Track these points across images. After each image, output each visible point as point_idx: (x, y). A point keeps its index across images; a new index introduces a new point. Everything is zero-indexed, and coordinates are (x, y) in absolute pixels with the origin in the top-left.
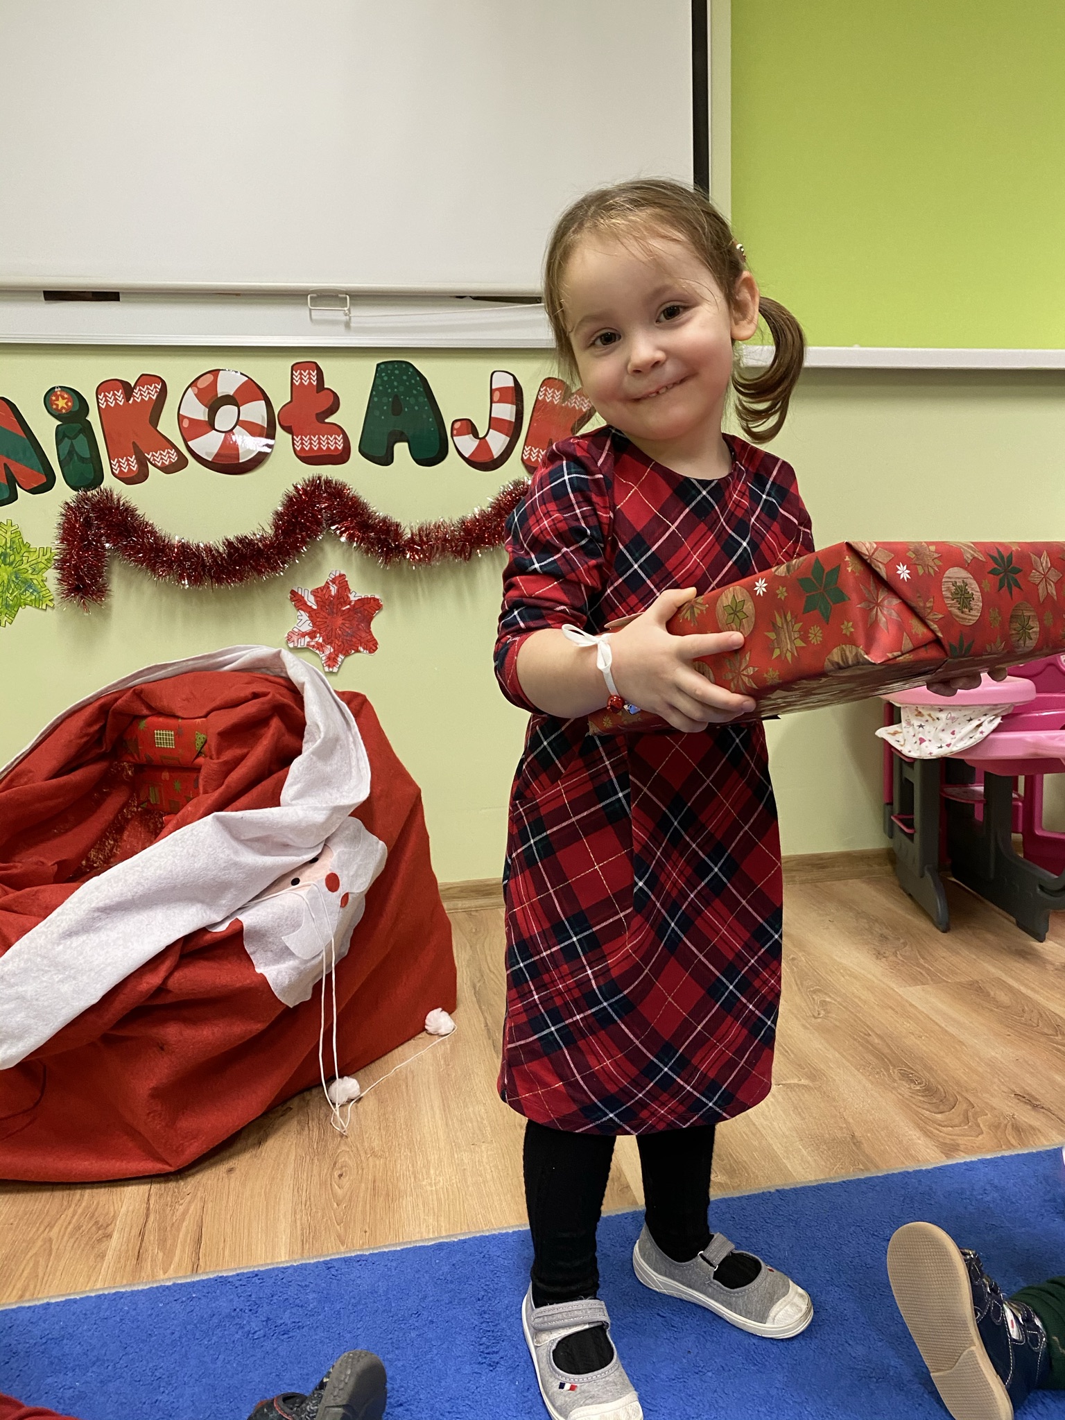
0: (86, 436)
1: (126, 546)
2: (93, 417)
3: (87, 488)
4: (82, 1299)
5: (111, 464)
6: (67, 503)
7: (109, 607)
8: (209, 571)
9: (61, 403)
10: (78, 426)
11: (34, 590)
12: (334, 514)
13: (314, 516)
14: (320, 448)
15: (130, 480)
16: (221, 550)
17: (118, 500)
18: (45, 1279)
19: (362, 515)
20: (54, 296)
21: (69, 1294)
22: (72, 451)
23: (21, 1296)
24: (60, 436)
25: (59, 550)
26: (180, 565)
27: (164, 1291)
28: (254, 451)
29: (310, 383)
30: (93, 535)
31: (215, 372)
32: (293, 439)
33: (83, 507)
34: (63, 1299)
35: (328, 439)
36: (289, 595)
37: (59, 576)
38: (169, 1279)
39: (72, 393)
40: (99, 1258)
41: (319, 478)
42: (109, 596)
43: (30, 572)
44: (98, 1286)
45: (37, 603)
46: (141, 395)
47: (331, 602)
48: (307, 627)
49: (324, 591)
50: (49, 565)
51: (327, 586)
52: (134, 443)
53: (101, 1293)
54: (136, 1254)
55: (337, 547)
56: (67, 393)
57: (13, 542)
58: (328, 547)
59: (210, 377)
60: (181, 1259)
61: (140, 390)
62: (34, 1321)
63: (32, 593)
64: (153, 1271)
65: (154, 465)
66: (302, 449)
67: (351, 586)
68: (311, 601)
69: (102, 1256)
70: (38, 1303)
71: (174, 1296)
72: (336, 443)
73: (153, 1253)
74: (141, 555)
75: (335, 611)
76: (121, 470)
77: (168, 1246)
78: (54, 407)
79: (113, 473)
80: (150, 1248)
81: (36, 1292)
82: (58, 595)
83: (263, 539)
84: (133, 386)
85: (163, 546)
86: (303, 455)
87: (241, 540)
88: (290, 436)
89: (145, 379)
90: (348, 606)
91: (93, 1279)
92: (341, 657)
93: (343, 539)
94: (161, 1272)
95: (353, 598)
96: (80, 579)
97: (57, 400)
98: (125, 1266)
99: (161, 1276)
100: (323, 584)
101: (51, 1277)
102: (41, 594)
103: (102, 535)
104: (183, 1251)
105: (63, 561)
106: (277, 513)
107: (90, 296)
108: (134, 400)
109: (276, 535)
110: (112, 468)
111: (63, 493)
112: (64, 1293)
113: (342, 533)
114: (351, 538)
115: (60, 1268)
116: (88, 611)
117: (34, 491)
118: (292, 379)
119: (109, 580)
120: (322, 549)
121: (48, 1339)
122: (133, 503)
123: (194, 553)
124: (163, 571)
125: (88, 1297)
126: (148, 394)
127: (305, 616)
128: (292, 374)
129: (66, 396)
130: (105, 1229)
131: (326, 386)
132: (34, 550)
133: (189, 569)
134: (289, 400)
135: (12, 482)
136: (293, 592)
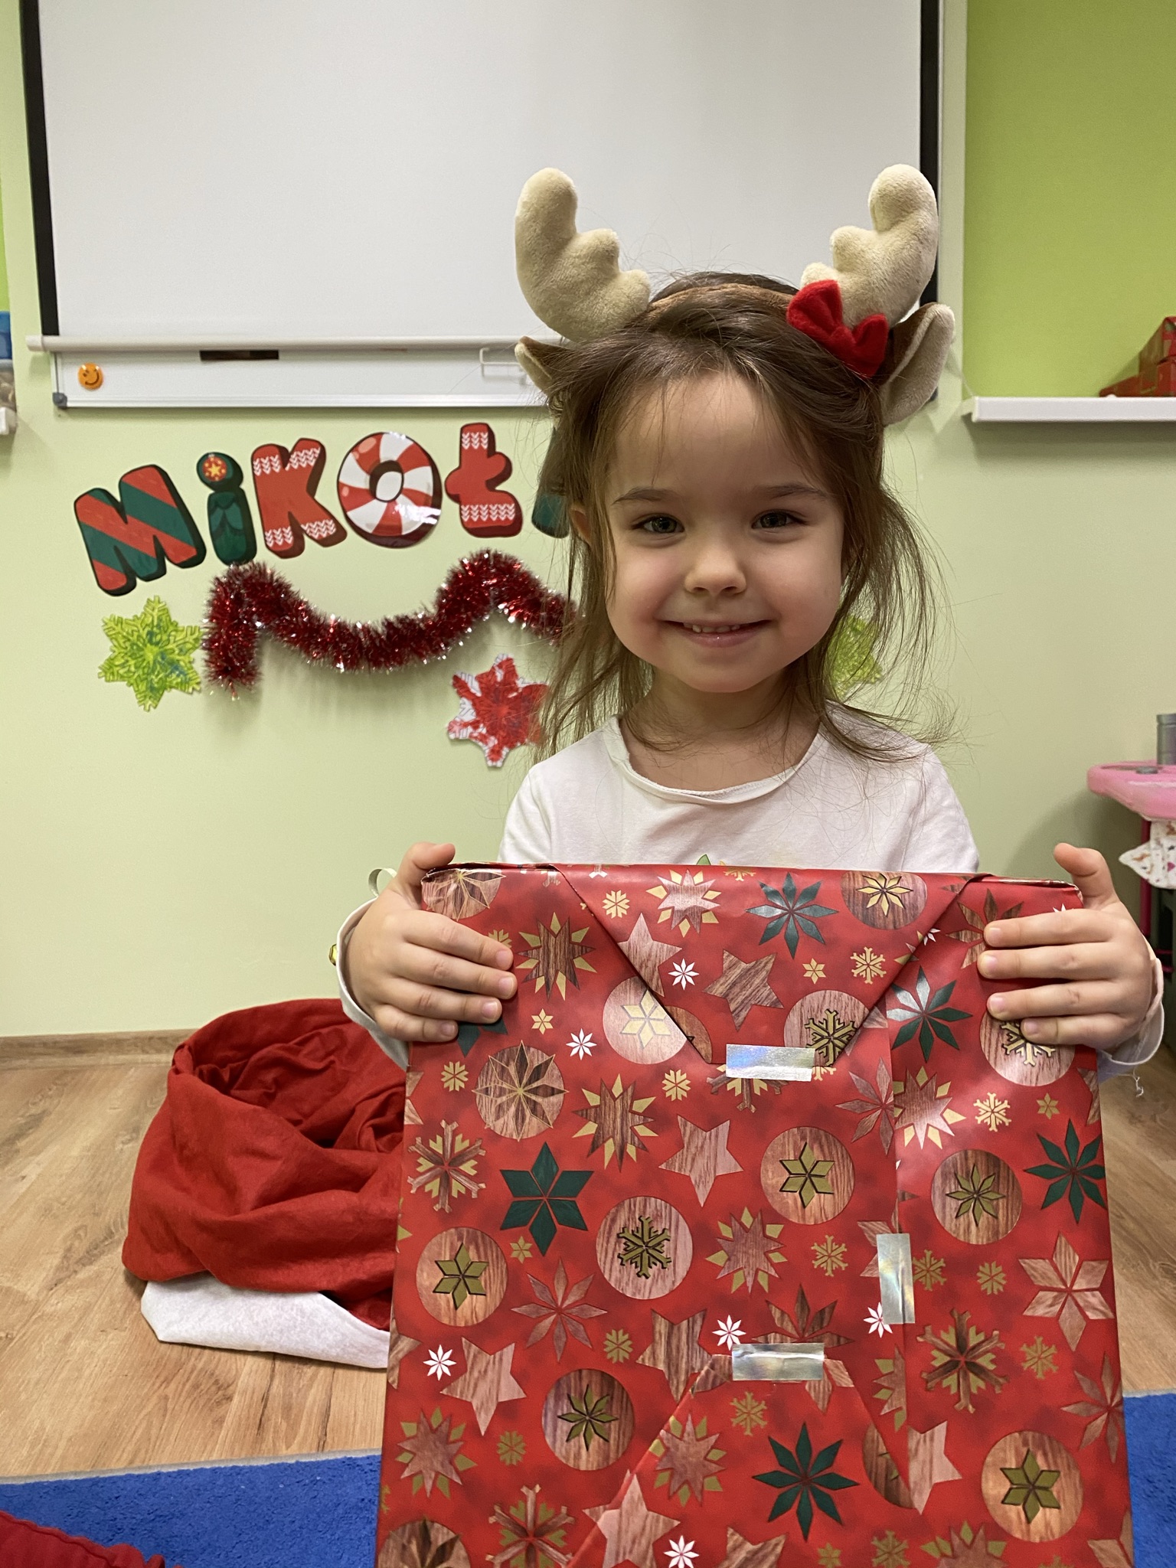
0: (239, 505)
1: (278, 625)
2: (248, 486)
3: (239, 562)
4: (195, 1470)
5: (265, 536)
6: (217, 579)
7: (259, 692)
8: (367, 654)
9: (215, 471)
10: (231, 495)
11: (181, 673)
12: (502, 592)
13: (481, 594)
14: (489, 519)
15: (285, 553)
16: (380, 630)
17: (272, 575)
18: (158, 1444)
19: (533, 592)
20: (210, 355)
21: (183, 1464)
22: (224, 522)
23: (131, 1462)
24: (213, 505)
25: (207, 630)
26: (336, 646)
27: (286, 1469)
28: (416, 523)
29: (480, 447)
30: (244, 612)
31: (378, 436)
32: (461, 509)
33: (234, 583)
34: (176, 1470)
35: (498, 508)
36: (451, 681)
37: (207, 657)
38: (292, 1456)
39: (226, 460)
40: (216, 1426)
41: (488, 552)
42: (260, 680)
43: (177, 652)
44: (215, 1457)
45: (183, 686)
46: (299, 461)
47: (497, 689)
48: (470, 715)
49: (490, 677)
50: (197, 645)
51: (492, 672)
52: (290, 514)
53: (217, 1466)
54: (258, 1421)
55: (505, 628)
56: (221, 460)
57: (160, 619)
58: (495, 629)
59: (373, 441)
60: (306, 1431)
61: (298, 456)
62: (142, 1492)
63: (178, 676)
64: (274, 1445)
65: (311, 538)
66: (470, 520)
67: (520, 671)
68: (475, 688)
69: (220, 1422)
70: (149, 1472)
71: (296, 1478)
72: (506, 513)
73: (276, 1423)
74: (294, 635)
75: (501, 698)
76: (275, 544)
77: (293, 1417)
78: (207, 474)
79: (267, 546)
80: (274, 1417)
81: (147, 1460)
82: (206, 677)
83: (425, 619)
84: (290, 449)
85: (319, 626)
86: (470, 526)
87: (402, 620)
88: (457, 506)
89: (304, 444)
90: (515, 694)
91: (209, 1448)
92: (505, 751)
93: (512, 619)
94: (284, 1447)
95: (521, 684)
96: (229, 661)
97: (210, 466)
98: (245, 1436)
99: (284, 1451)
100: (487, 669)
101: (164, 1441)
102: (188, 677)
103: (254, 613)
104: (309, 1423)
105: (211, 641)
106: (441, 591)
107: (248, 355)
108: (291, 467)
109: (439, 614)
110: (266, 541)
111: (213, 567)
112: (176, 1462)
113: (510, 612)
114: (520, 618)
115: (175, 1431)
116: (236, 696)
117: (184, 565)
118: (461, 442)
119: (259, 662)
120: (488, 631)
121: (157, 1516)
122: (288, 580)
123: (350, 634)
124: (318, 653)
125: (202, 1469)
126: (305, 460)
127: (467, 704)
128: (461, 437)
129: (220, 462)
130: (225, 1389)
131: (498, 450)
132: (181, 629)
133: (345, 651)
134: (457, 465)
135: (161, 555)
136: (456, 679)
